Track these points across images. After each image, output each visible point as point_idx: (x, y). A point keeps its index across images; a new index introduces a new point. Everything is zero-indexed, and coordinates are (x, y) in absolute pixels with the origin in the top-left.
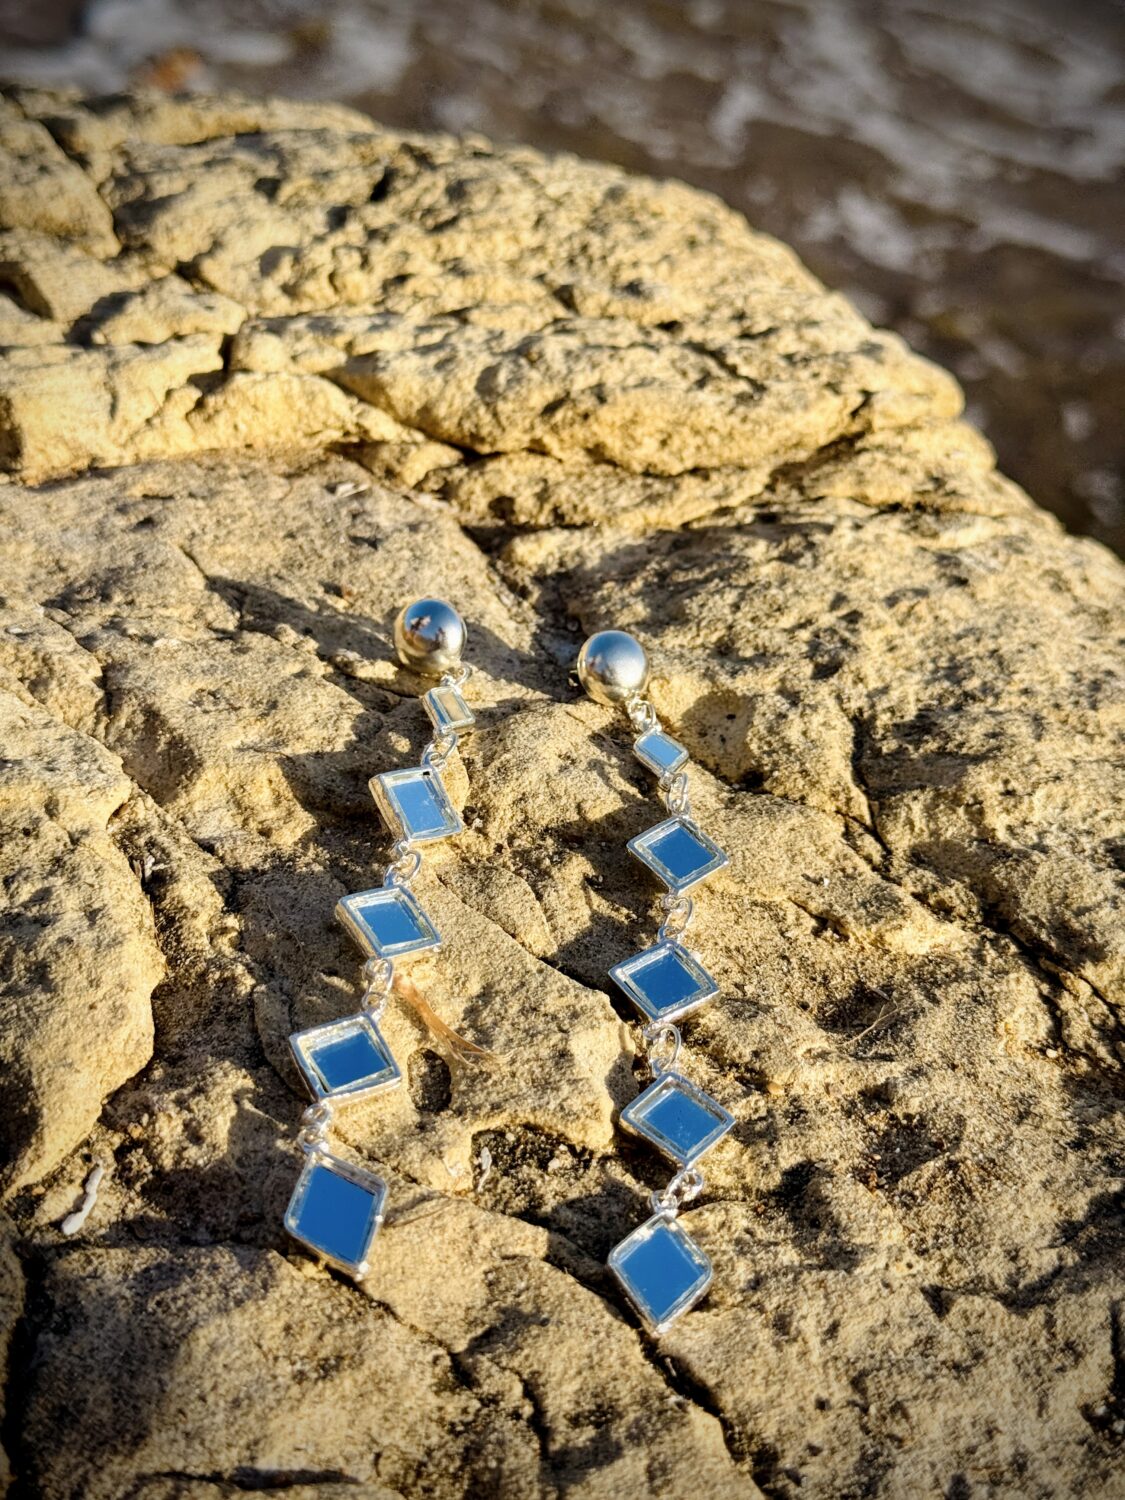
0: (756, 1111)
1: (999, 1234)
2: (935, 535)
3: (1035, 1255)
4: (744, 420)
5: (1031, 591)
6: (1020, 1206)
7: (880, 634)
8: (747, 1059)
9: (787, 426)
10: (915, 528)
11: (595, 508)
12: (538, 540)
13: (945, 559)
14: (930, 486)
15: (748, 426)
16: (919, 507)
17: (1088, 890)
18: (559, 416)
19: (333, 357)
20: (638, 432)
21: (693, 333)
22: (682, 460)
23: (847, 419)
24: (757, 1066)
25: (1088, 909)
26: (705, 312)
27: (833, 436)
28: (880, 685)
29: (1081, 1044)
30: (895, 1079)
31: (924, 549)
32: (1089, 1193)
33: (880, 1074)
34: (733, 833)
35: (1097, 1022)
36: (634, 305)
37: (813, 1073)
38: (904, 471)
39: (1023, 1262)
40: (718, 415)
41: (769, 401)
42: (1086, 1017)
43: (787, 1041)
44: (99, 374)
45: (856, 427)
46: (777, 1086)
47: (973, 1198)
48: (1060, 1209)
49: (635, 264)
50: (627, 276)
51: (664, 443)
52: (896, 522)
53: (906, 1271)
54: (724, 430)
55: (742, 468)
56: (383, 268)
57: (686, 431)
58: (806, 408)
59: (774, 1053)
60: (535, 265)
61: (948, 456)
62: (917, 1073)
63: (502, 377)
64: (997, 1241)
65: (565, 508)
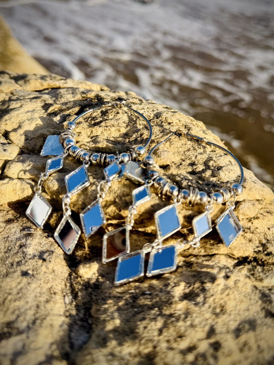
10: (253, 275)
12: (89, 267)
14: (261, 249)
16: (255, 259)
26: (181, 161)
31: (256, 287)
38: (250, 241)
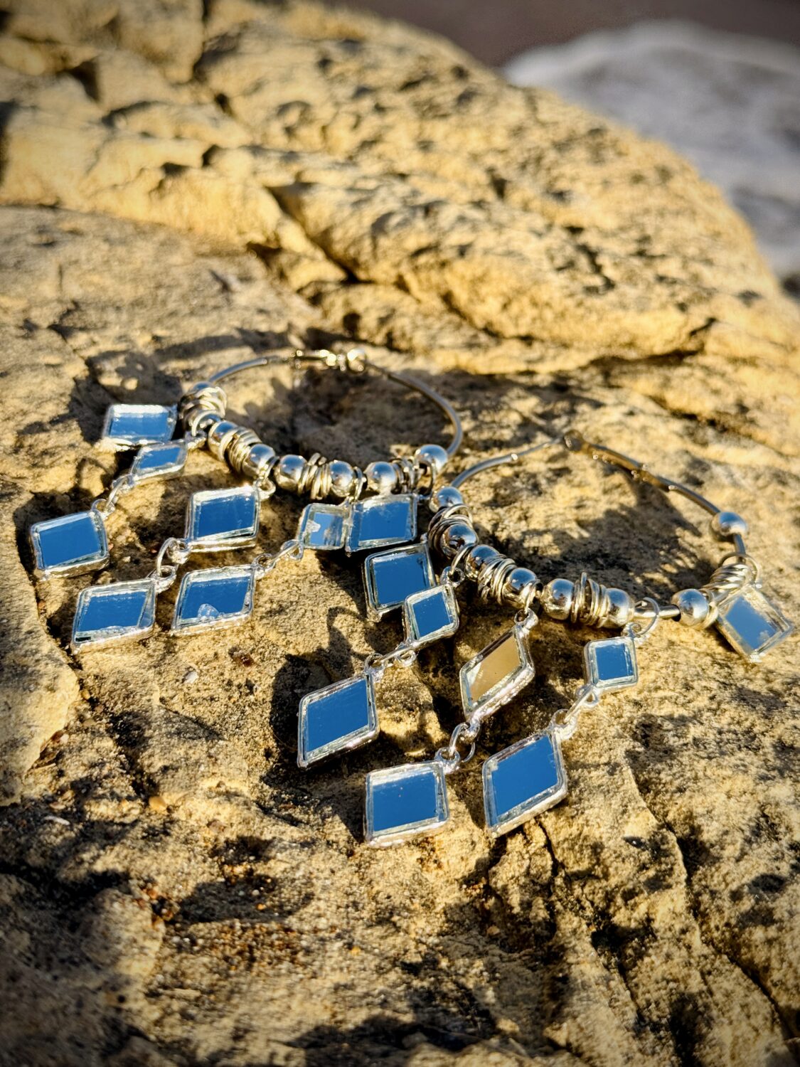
0: (125, 816)
1: (243, 1009)
2: (704, 444)
3: (261, 1043)
4: (580, 304)
5: (764, 513)
6: (291, 995)
7: (577, 493)
8: (153, 770)
9: (617, 320)
10: (692, 435)
11: (419, 339)
13: (698, 464)
15: (581, 311)
16: (711, 422)
17: (595, 750)
18: (423, 259)
19: (283, 178)
20: (484, 290)
21: (590, 239)
22: (517, 325)
23: (684, 337)
24: (157, 779)
25: (584, 766)
27: (669, 348)
28: (542, 528)
29: (500, 884)
30: (281, 840)
31: (686, 452)
32: (377, 1011)
33: (269, 830)
34: (311, 595)
35: (533, 872)
36: (552, 206)
37: (204, 804)
38: (716, 392)
39: (242, 1045)
40: (557, 295)
41: (612, 296)
42: (526, 863)
43: (202, 768)
44: (96, 142)
45: (691, 346)
46: (161, 802)
47: (249, 968)
48: (334, 1015)
49: (573, 179)
50: (562, 185)
51: (505, 307)
52: (678, 425)
53: (115, 1003)
54: (558, 308)
55: (565, 346)
56: (366, 131)
57: (525, 300)
58: (642, 311)
59: (181, 772)
60: (490, 160)
61: (775, 398)
62: (307, 844)
63: (394, 220)
64: (235, 1016)
65: (397, 334)
